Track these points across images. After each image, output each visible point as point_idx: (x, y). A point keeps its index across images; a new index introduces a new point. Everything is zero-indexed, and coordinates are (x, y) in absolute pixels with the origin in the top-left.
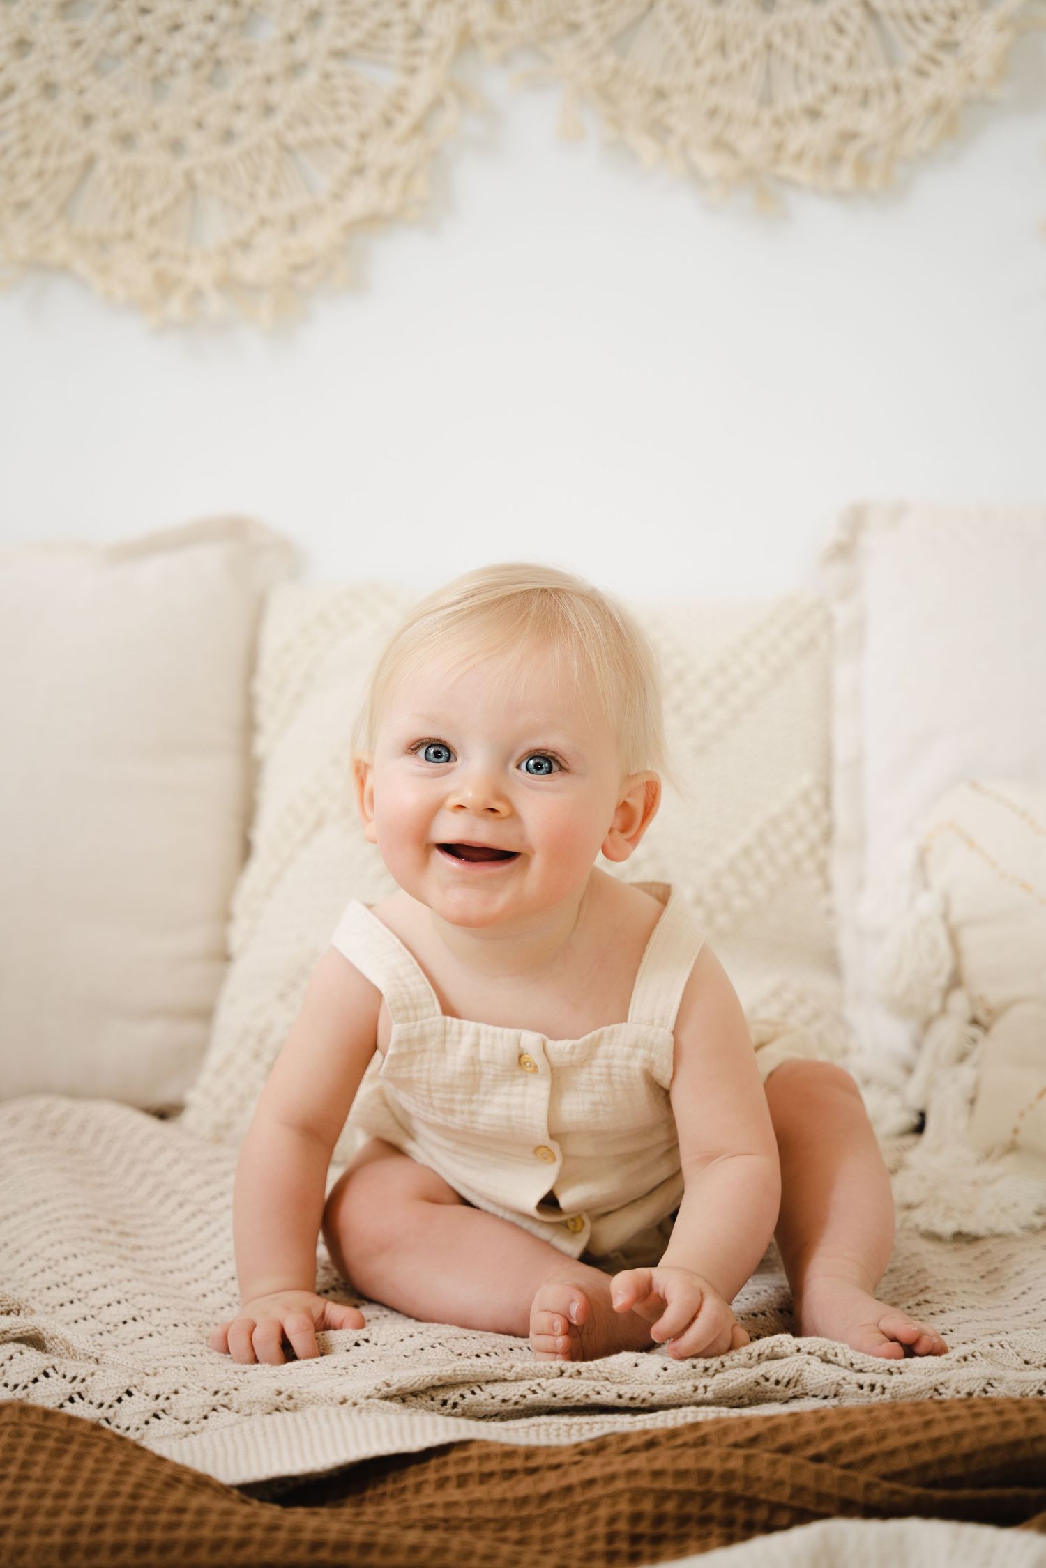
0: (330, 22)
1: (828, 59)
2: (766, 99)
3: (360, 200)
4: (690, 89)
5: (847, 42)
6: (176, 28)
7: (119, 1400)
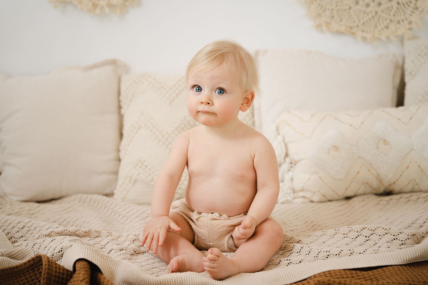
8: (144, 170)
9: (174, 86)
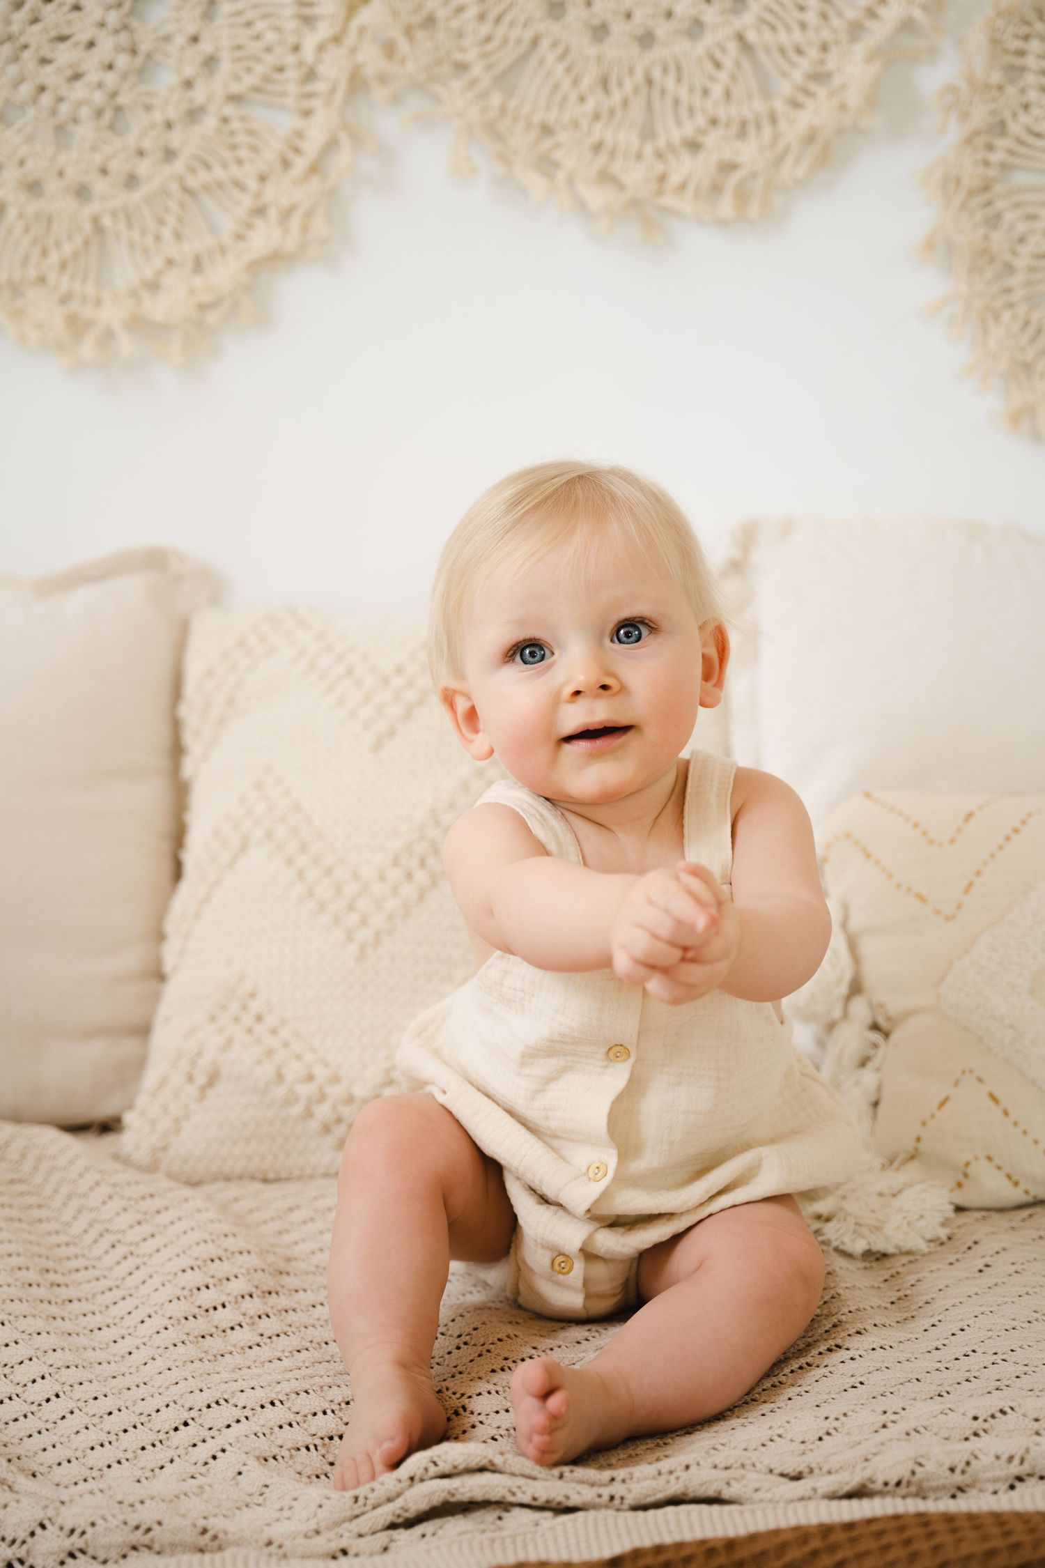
0: (226, 67)
1: (706, 92)
2: (648, 133)
3: (263, 238)
4: (575, 124)
5: (723, 76)
6: (77, 77)
7: (32, 1534)
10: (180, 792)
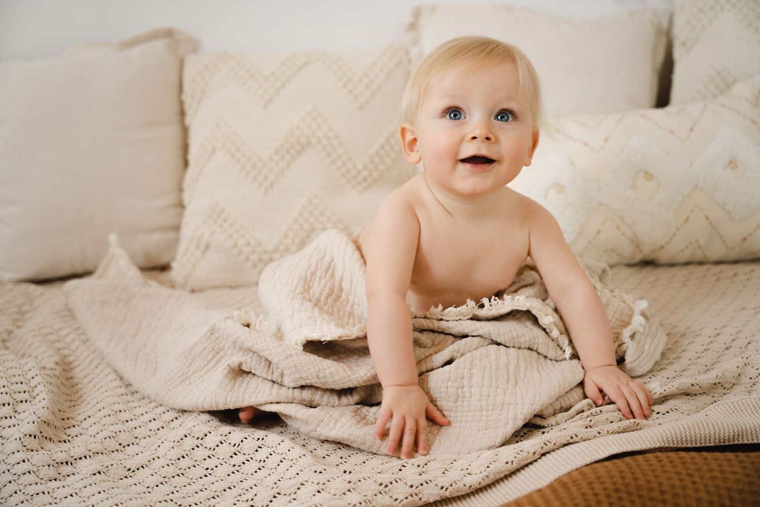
8: (221, 226)
9: (273, 74)
10: (185, 131)
